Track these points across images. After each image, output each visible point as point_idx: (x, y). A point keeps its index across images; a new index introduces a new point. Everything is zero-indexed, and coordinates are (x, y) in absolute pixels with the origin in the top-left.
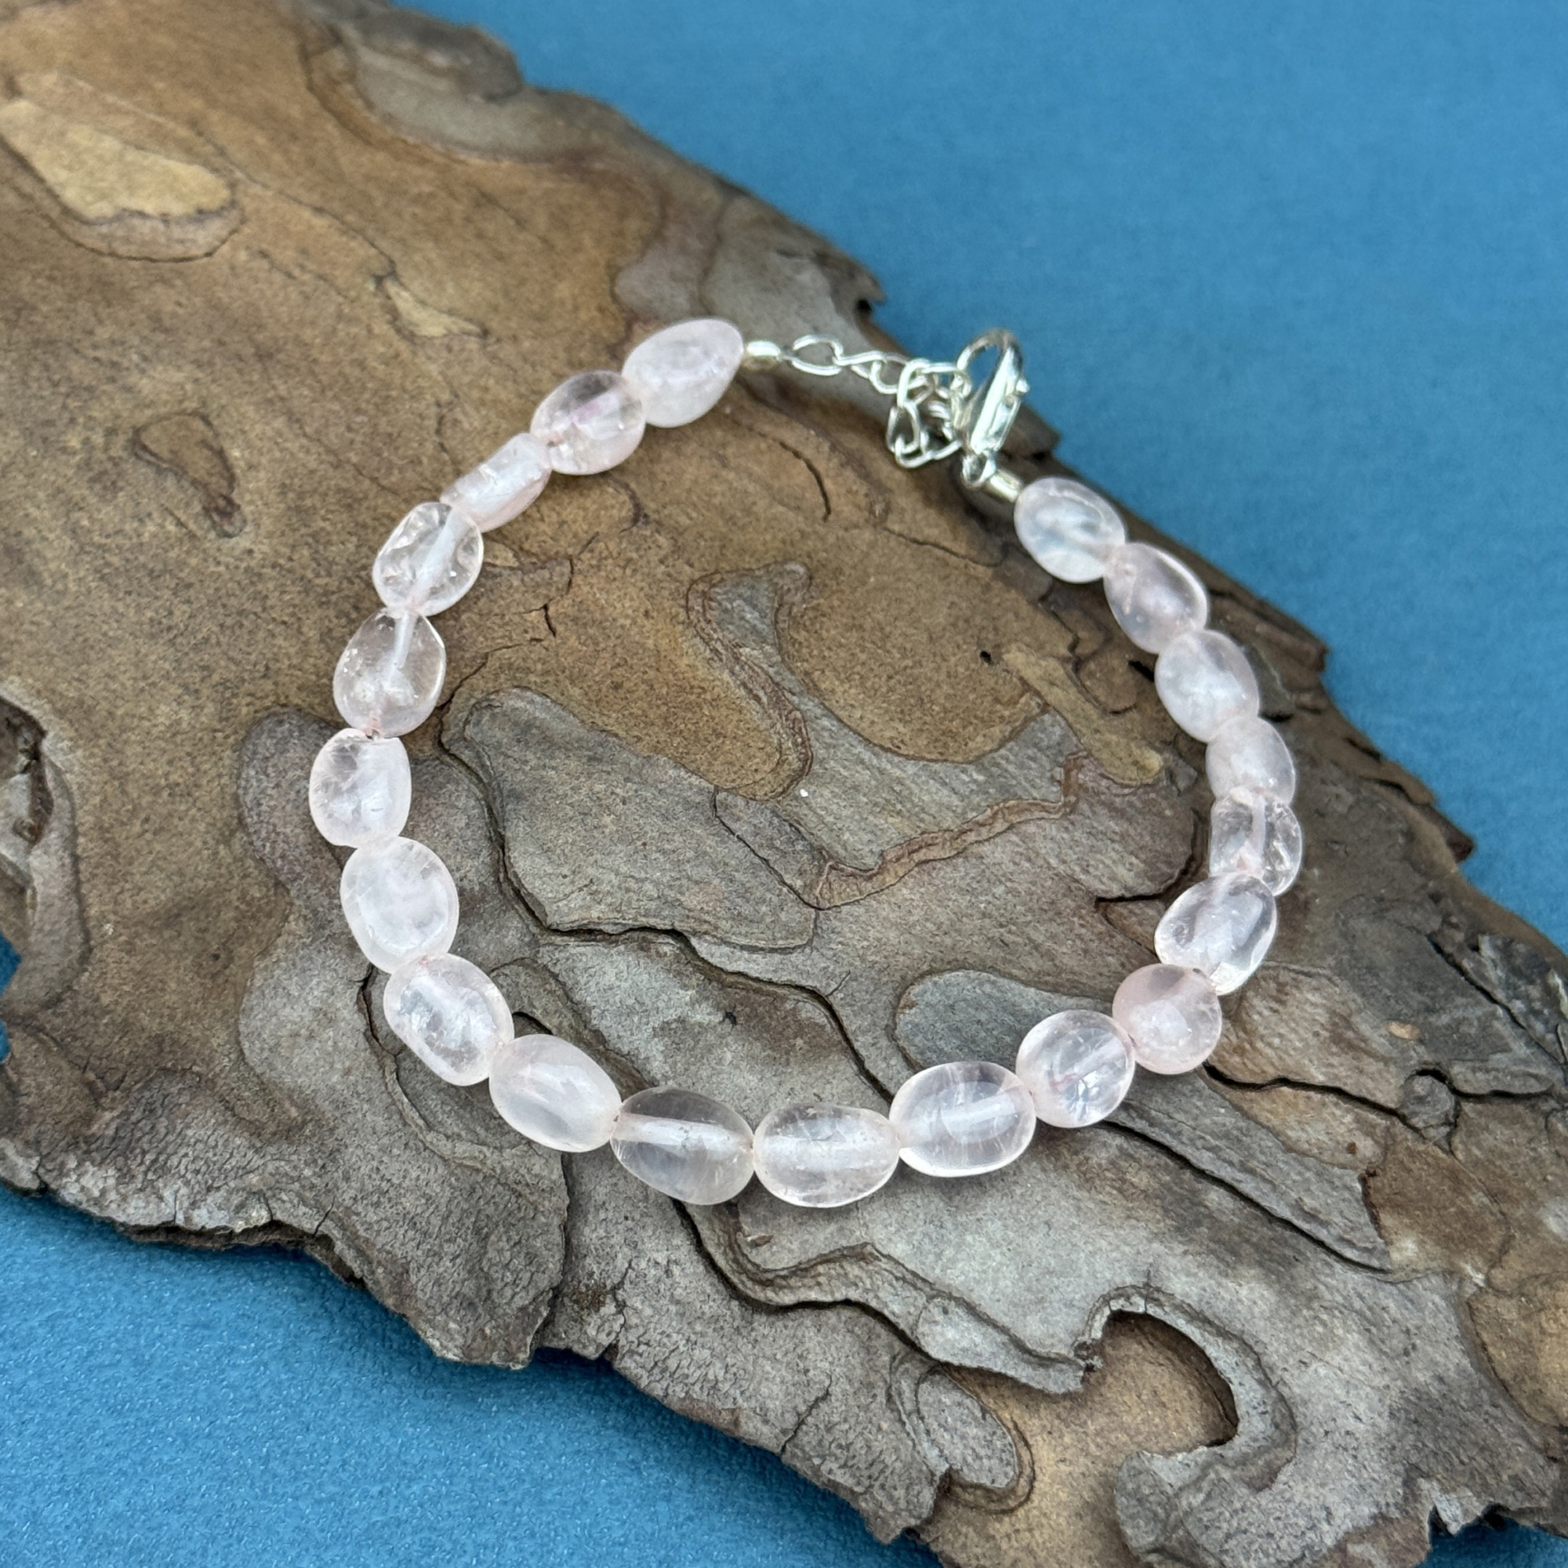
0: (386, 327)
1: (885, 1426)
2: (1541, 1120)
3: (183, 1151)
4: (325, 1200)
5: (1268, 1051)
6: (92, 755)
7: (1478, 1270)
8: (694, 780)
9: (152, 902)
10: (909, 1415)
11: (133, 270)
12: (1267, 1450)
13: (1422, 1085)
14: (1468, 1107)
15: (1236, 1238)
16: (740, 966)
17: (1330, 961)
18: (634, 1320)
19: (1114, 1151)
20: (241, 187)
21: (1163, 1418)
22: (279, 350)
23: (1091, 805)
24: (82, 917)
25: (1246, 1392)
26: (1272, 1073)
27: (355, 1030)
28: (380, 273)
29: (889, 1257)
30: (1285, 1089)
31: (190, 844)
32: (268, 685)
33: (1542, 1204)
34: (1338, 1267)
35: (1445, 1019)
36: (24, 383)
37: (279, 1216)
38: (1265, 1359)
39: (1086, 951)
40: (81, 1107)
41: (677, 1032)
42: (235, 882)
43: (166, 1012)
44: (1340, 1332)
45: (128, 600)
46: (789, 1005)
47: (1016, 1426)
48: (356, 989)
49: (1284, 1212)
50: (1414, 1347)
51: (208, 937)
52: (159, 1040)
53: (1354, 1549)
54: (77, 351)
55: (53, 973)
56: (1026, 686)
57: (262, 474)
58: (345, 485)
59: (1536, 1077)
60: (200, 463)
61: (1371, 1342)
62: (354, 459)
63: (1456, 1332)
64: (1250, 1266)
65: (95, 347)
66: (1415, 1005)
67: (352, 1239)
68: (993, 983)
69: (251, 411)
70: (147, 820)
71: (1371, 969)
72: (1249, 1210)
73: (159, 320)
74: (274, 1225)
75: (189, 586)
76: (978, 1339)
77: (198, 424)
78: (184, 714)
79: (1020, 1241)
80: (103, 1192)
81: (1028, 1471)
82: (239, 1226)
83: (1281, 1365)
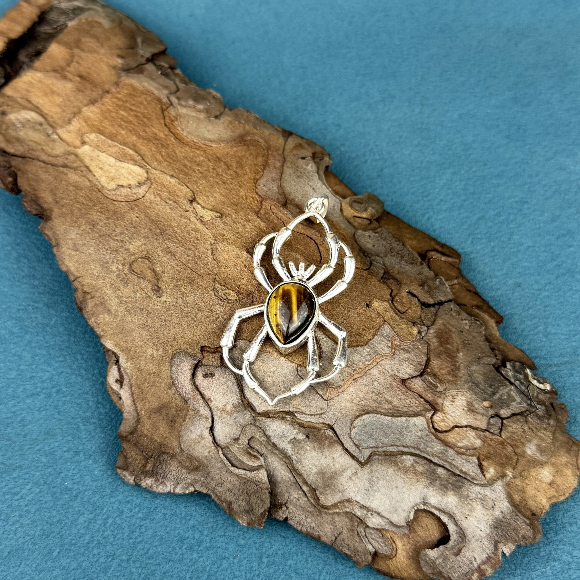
0: (194, 218)
1: (357, 540)
2: (524, 419)
3: (170, 473)
4: (208, 486)
5: (451, 418)
6: (133, 364)
7: (510, 472)
8: (291, 364)
9: (153, 406)
10: (363, 537)
11: (123, 206)
12: (458, 544)
13: (492, 421)
14: (505, 421)
15: (446, 483)
16: (308, 420)
17: (467, 386)
18: (291, 511)
19: (412, 461)
20: (149, 172)
21: (429, 532)
22: (166, 230)
23: (399, 351)
24: (136, 409)
25: (452, 528)
26: (452, 425)
27: (209, 440)
28: (191, 199)
29: (356, 501)
30: (456, 429)
31: (161, 389)
32: (175, 343)
33: (525, 446)
34: (474, 486)
35: (498, 396)
36: (98, 250)
37: (197, 489)
38: (456, 518)
39: (400, 399)
40: (143, 462)
41: (294, 442)
42: (174, 400)
43: (161, 436)
44: (475, 506)
45: (135, 317)
46: (323, 431)
47: (391, 537)
48: (209, 430)
49: (458, 473)
50: (495, 504)
51: (169, 415)
52: (161, 444)
53: (483, 567)
54: (111, 238)
55: (131, 424)
56: (379, 315)
57: (166, 275)
58: (189, 276)
59: (523, 407)
60: (149, 274)
61: (484, 507)
62: (190, 266)
63: (505, 496)
64: (450, 491)
65: (116, 236)
66: (489, 393)
67: (216, 495)
68: (376, 416)
69: (160, 253)
70: (149, 383)
71: (477, 385)
72: (449, 473)
73: (132, 224)
74: (195, 491)
75: (150, 313)
76: (381, 520)
77: (147, 262)
78: (155, 352)
79: (389, 493)
80: (152, 484)
81: (395, 549)
82: (187, 492)
83: (460, 519)
